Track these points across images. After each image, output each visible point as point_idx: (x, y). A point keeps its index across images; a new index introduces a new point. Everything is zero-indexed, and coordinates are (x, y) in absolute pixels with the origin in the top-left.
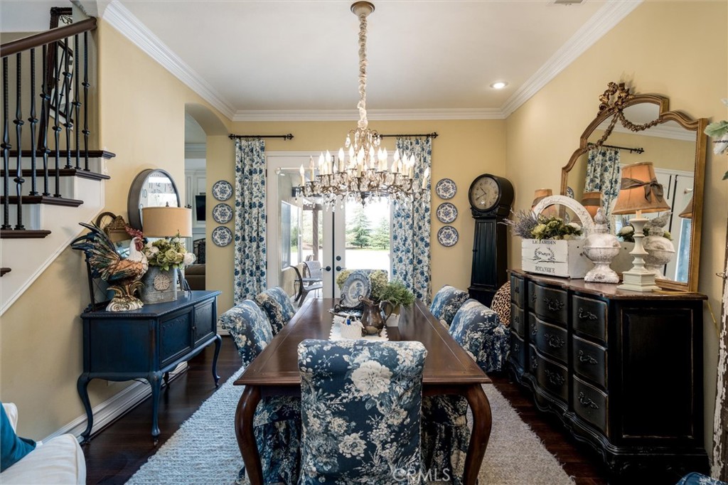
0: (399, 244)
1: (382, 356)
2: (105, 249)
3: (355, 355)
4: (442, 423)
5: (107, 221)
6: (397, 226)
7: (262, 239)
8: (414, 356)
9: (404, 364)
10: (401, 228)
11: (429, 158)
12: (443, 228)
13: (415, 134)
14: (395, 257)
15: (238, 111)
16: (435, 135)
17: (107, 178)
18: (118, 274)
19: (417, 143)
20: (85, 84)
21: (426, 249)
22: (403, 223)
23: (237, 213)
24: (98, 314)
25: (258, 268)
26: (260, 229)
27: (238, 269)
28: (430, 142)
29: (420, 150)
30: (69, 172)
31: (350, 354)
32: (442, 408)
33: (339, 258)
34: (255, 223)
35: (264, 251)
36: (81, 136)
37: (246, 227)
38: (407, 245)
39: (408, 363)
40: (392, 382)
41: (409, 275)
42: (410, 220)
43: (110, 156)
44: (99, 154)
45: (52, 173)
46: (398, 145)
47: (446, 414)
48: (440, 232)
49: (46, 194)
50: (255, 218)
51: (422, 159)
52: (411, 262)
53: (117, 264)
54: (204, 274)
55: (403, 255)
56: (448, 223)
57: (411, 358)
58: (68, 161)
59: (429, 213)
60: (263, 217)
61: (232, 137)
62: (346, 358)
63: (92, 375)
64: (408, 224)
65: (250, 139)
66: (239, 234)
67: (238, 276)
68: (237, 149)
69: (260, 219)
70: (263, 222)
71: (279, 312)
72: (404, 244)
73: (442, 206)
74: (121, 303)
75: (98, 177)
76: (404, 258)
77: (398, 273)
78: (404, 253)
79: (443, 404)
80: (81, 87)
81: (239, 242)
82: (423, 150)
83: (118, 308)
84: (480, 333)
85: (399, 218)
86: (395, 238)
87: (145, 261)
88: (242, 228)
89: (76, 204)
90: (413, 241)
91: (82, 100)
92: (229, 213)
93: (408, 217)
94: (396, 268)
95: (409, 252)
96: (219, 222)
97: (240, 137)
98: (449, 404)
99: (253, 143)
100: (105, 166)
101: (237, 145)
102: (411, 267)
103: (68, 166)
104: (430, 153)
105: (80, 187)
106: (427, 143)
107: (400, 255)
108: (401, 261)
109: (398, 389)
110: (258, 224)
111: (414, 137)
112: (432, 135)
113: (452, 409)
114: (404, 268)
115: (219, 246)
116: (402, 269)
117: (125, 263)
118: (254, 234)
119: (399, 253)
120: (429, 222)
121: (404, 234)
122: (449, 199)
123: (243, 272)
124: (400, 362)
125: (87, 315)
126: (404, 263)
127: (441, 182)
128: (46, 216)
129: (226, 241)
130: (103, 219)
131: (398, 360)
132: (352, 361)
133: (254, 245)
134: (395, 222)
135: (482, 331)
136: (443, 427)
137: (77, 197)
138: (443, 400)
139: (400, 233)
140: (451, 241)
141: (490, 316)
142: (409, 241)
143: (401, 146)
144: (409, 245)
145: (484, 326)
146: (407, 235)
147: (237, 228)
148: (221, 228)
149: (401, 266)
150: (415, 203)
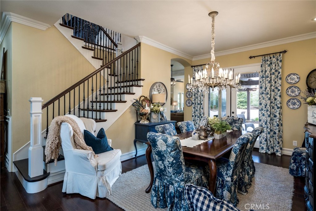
0: (263, 107)
1: (164, 139)
2: (139, 106)
3: (158, 137)
4: (220, 177)
5: (143, 98)
6: (262, 98)
7: (202, 104)
8: (172, 140)
9: (169, 142)
10: (264, 99)
11: (280, 64)
12: (290, 99)
13: (273, 53)
14: (260, 113)
15: (194, 57)
16: (285, 52)
17: (143, 86)
18: (142, 113)
19: (274, 57)
20: (137, 61)
21: (278, 110)
22: (265, 97)
23: (193, 94)
24: (138, 123)
25: (200, 115)
26: (201, 100)
27: (193, 115)
28: (281, 56)
29: (276, 60)
30: (132, 86)
31: (157, 137)
32: (222, 172)
33: (233, 113)
34: (199, 98)
35: (202, 109)
36: (136, 75)
37: (196, 99)
38: (267, 108)
39: (170, 142)
40: (167, 147)
41: (268, 122)
42: (269, 96)
43: (143, 80)
44: (140, 80)
45: (128, 86)
46: (263, 60)
47: (223, 175)
48: (289, 101)
49: (127, 92)
50: (199, 96)
51: (277, 65)
52: (269, 116)
53: (142, 110)
54: (183, 116)
55: (265, 112)
56: (293, 96)
57: (171, 141)
58: (133, 83)
59: (280, 92)
60: (202, 95)
61: (192, 67)
62: (156, 138)
63: (137, 140)
64: (267, 97)
65: (198, 66)
66: (194, 102)
67: (193, 117)
68: (193, 71)
69: (201, 96)
70: (202, 98)
71: (184, 129)
72: (265, 107)
73: (290, 88)
74: (143, 121)
75: (140, 86)
76: (265, 114)
77: (262, 121)
78: (265, 111)
79: (222, 170)
80: (136, 62)
81: (194, 105)
82: (278, 60)
83: (142, 122)
84: (237, 144)
85: (263, 95)
86: (261, 104)
87: (149, 110)
88: (195, 100)
89: (134, 94)
90: (270, 106)
91: (136, 66)
92: (191, 95)
93: (268, 94)
94: (261, 118)
95: (268, 111)
96: (188, 98)
97: (195, 66)
98: (225, 171)
99: (199, 68)
100: (142, 83)
101: (194, 69)
102: (269, 119)
103: (132, 84)
104: (281, 61)
105: (135, 89)
106: (280, 56)
107: (263, 113)
108: (264, 115)
109: (168, 150)
110: (200, 98)
111: (272, 54)
112: (283, 52)
113: (225, 173)
114: (265, 119)
115: (188, 106)
116: (264, 119)
117: (144, 110)
118: (199, 102)
119: (263, 111)
120: (280, 96)
121: (265, 102)
122: (294, 84)
123: (195, 116)
124: (168, 141)
125: (136, 123)
126: (265, 116)
127: (289, 76)
128: (126, 97)
129: (190, 104)
130: (141, 98)
131: (167, 141)
132: (157, 139)
133: (199, 106)
134: (261, 97)
135: (238, 144)
136: (221, 179)
137: (134, 92)
138: (223, 169)
139: (264, 102)
140: (296, 106)
141: (242, 138)
142: (268, 106)
143: (264, 60)
144: (268, 108)
145: (239, 142)
146: (267, 103)
147: (193, 100)
148: (189, 100)
149: (264, 118)
150: (272, 87)
